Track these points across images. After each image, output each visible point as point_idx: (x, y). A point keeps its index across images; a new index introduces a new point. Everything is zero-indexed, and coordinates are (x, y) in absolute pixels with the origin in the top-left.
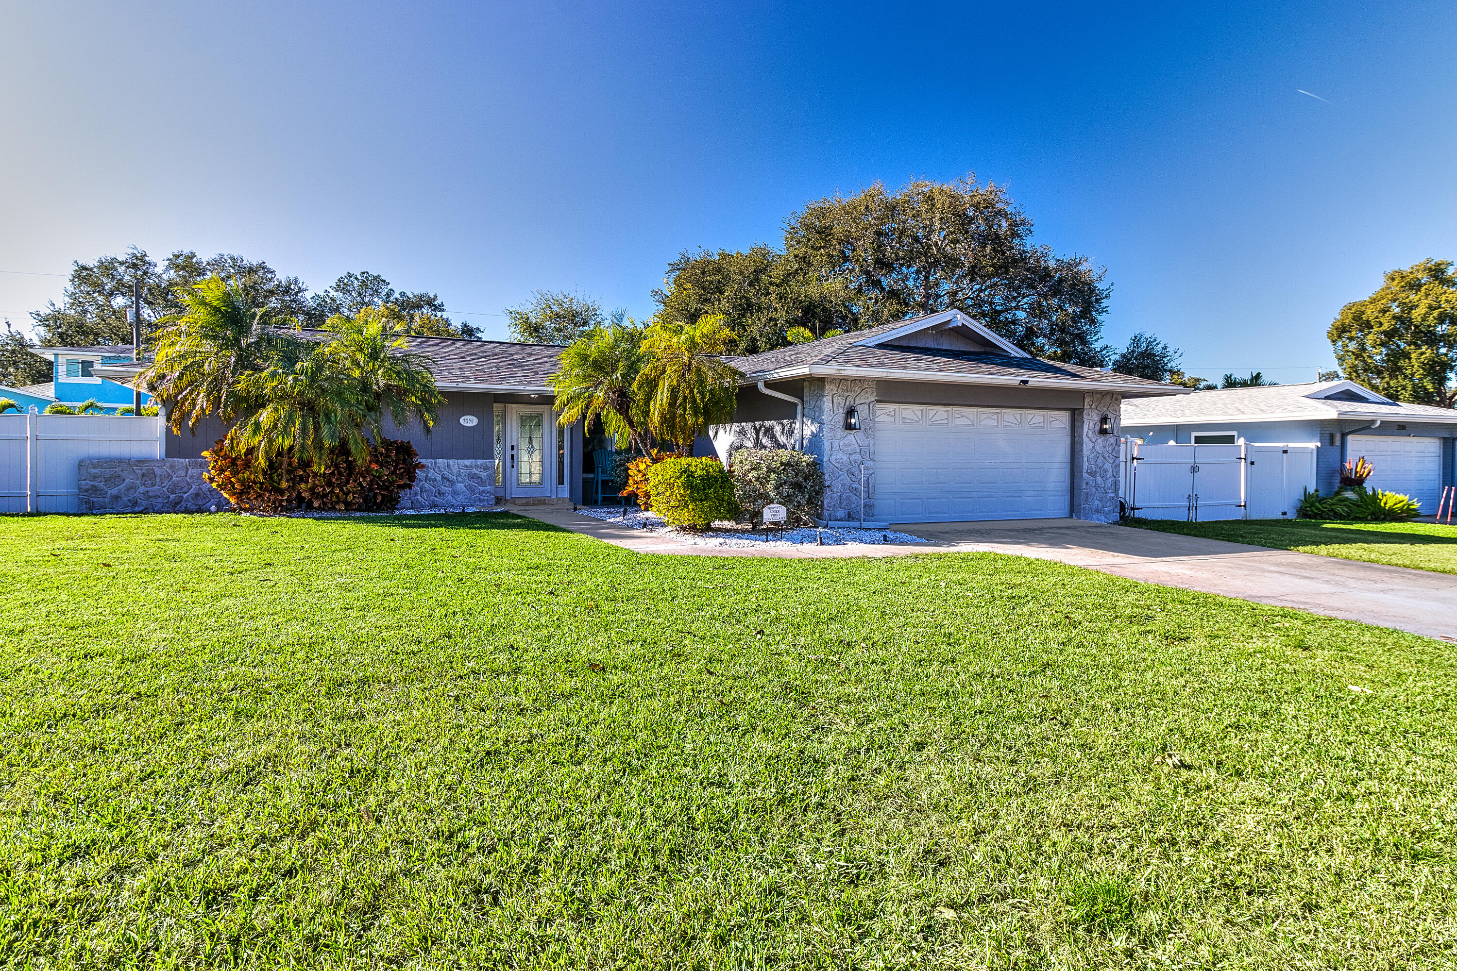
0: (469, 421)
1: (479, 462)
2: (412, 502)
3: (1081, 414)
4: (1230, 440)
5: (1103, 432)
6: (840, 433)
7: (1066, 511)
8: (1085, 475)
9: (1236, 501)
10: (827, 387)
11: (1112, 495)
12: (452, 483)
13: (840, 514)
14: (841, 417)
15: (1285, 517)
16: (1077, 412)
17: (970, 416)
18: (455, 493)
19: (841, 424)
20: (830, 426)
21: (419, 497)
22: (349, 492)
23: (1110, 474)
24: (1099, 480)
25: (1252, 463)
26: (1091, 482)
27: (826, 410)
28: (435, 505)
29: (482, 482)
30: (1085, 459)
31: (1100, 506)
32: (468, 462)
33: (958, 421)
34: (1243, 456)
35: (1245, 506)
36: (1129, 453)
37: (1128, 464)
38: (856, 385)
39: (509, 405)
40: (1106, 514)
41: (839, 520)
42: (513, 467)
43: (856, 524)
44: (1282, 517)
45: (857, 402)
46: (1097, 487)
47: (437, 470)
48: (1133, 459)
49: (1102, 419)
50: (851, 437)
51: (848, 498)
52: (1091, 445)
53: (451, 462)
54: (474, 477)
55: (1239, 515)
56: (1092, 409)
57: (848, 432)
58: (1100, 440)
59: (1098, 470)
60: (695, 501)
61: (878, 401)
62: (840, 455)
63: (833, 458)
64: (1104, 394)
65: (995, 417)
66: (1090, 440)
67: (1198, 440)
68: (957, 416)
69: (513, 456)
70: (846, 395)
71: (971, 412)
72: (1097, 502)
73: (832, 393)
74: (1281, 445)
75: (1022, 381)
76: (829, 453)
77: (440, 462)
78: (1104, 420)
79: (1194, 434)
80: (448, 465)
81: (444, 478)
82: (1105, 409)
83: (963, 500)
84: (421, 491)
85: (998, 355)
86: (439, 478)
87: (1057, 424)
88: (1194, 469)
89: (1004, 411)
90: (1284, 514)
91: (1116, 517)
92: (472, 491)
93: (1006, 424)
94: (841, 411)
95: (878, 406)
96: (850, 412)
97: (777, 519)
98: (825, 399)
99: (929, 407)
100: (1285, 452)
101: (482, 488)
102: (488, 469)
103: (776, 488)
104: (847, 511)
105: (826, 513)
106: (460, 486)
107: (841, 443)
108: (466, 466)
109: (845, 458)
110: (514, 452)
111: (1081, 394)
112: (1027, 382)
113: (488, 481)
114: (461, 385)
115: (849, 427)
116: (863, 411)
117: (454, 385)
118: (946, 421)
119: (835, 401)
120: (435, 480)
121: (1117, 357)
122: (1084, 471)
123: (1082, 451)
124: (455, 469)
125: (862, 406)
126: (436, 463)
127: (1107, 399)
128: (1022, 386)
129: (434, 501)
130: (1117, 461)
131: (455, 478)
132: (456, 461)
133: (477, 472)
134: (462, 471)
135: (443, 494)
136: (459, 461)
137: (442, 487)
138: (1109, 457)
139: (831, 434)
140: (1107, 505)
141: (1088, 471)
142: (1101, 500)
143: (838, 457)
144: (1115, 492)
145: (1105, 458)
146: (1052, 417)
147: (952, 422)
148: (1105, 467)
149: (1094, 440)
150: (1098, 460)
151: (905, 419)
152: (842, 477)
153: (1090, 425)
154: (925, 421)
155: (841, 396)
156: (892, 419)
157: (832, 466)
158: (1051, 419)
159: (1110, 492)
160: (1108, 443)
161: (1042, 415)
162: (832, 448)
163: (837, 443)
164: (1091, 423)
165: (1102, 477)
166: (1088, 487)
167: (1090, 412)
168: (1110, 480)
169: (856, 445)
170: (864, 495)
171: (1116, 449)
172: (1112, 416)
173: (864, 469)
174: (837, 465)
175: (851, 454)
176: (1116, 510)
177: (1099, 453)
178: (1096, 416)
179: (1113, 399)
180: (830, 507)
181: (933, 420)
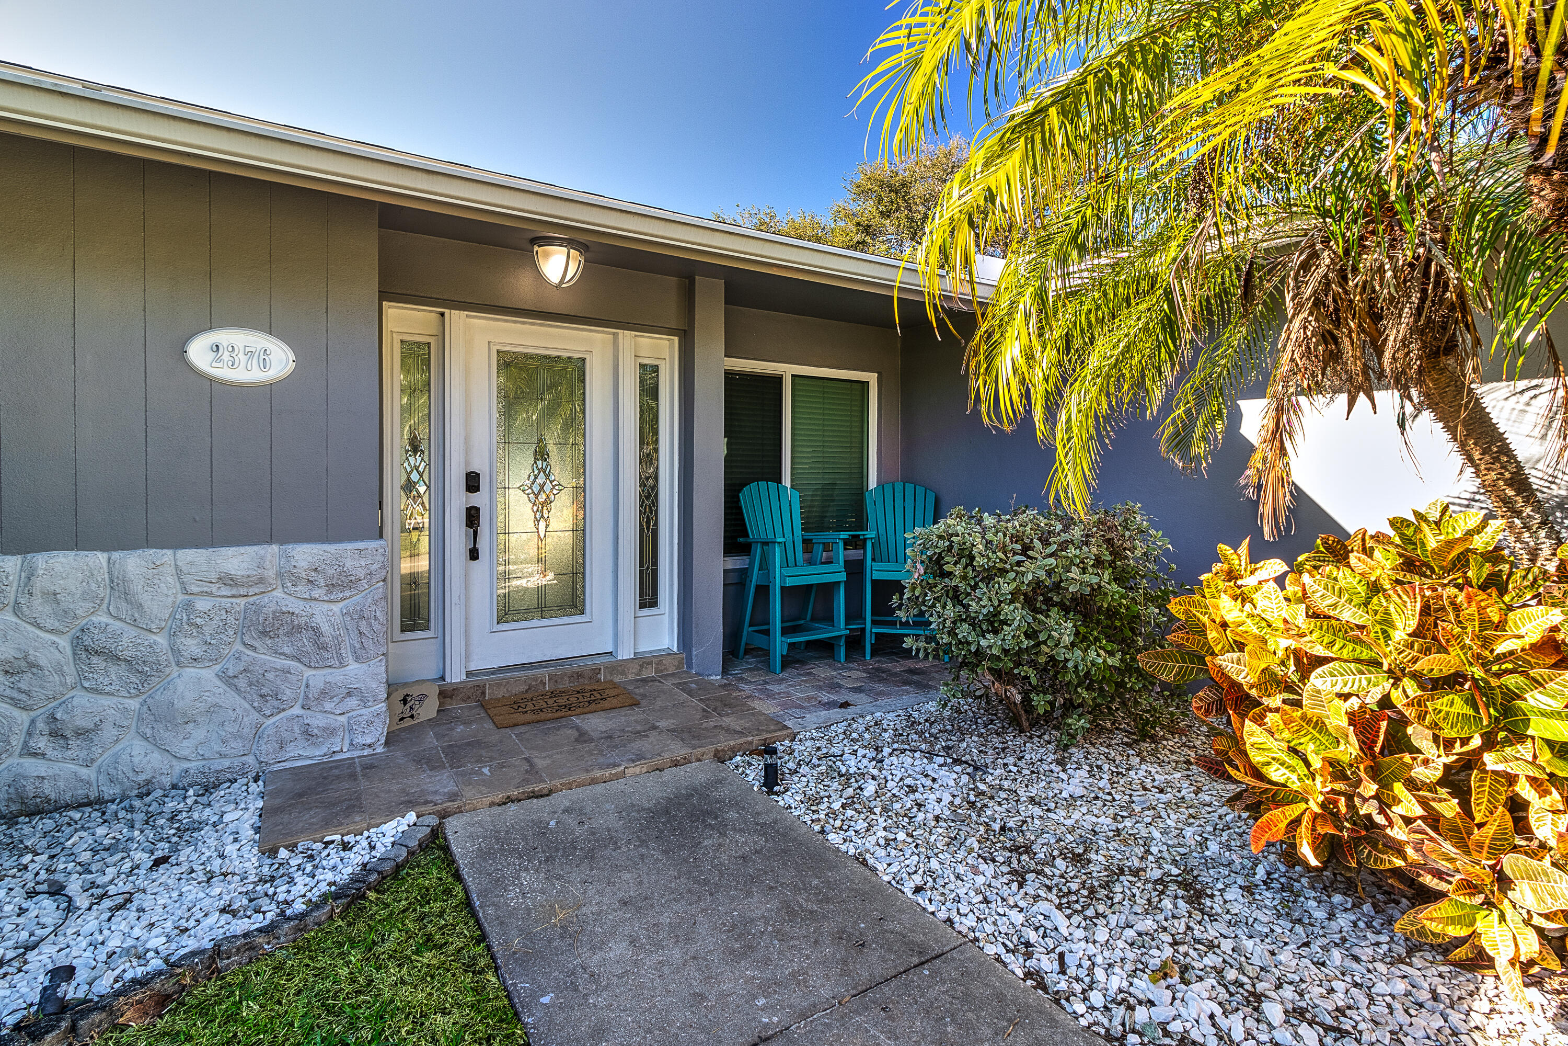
0: (242, 356)
1: (306, 553)
12: (142, 671)
29: (320, 652)
32: (234, 560)
39: (457, 318)
42: (474, 554)
47: (39, 607)
53: (132, 561)
54: (272, 626)
69: (472, 517)
77: (61, 564)
80: (117, 584)
81: (84, 649)
86: (52, 650)
92: (265, 696)
101: (317, 678)
102: (352, 583)
106: (192, 682)
108: (227, 580)
110: (477, 499)
113: (349, 641)
120: (19, 666)
124: (157, 599)
126: (30, 574)
131: (161, 640)
132: (167, 555)
133: (293, 605)
134: (202, 604)
135: (80, 733)
136: (187, 556)
137: (81, 700)
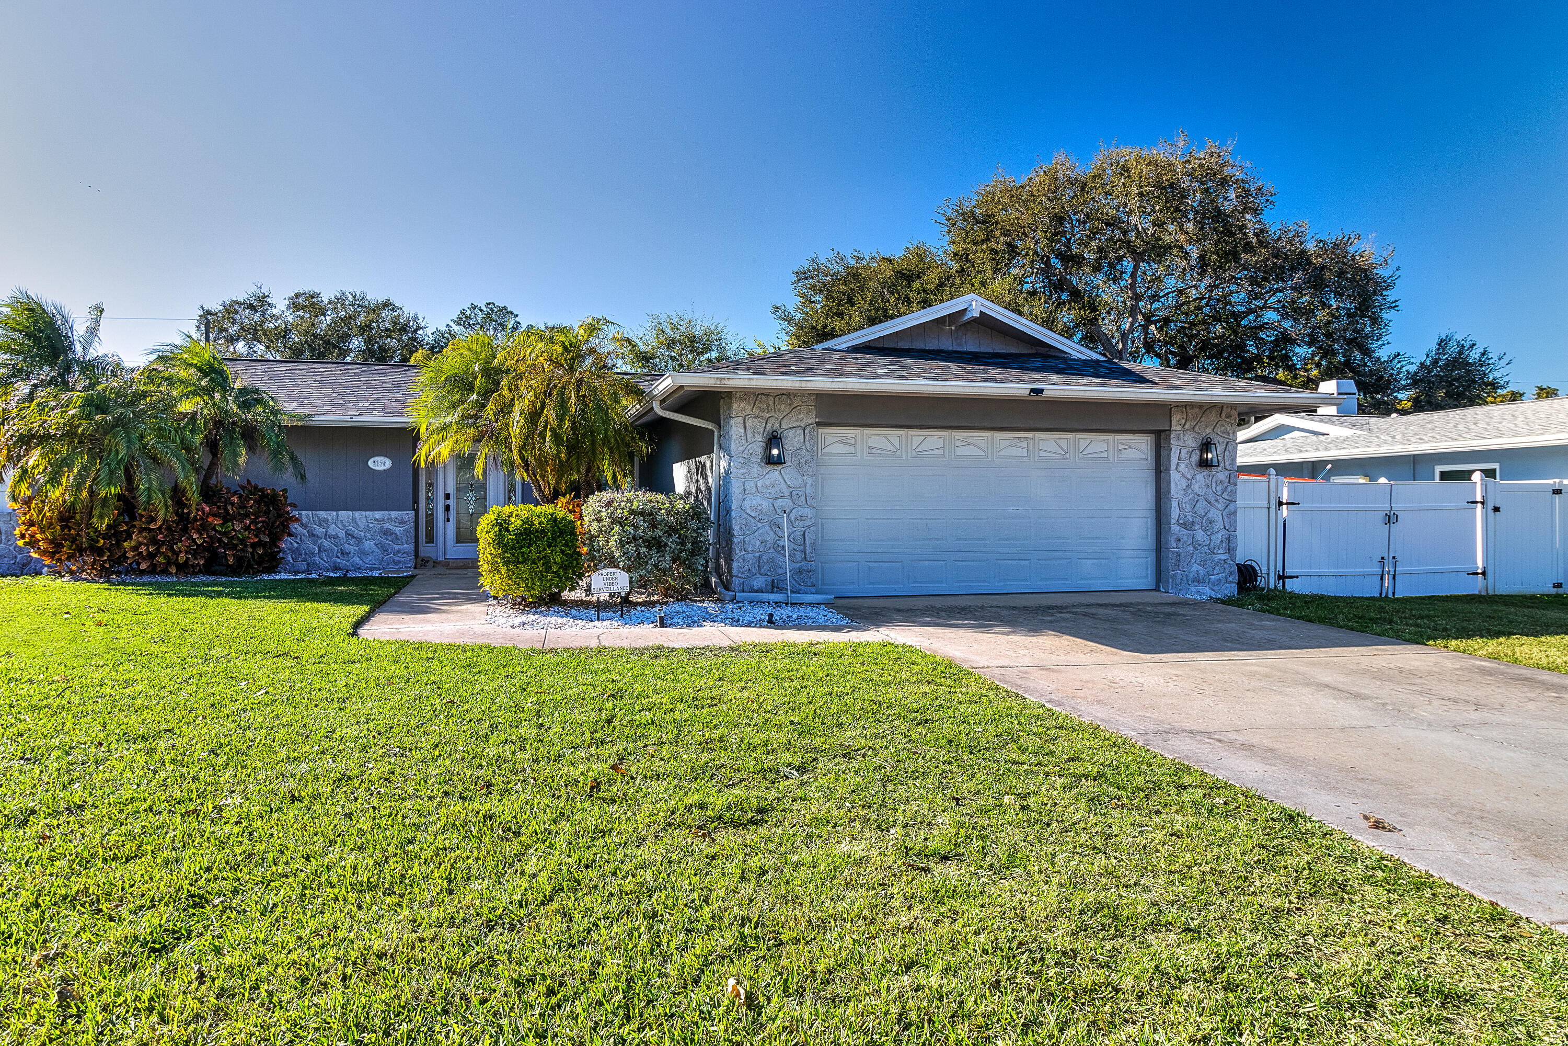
0: (380, 464)
1: (394, 514)
2: (308, 564)
3: (1168, 439)
4: (1465, 476)
5: (1204, 464)
6: (757, 469)
7: (1149, 582)
8: (1175, 528)
9: (1469, 567)
10: (735, 406)
11: (1223, 557)
12: (359, 541)
13: (759, 582)
14: (757, 446)
15: (1560, 591)
16: (1163, 436)
17: (982, 444)
18: (363, 553)
19: (758, 458)
20: (741, 460)
21: (317, 558)
22: (180, 552)
23: (1219, 525)
24: (1200, 534)
25: (1497, 509)
26: (1185, 538)
27: (734, 437)
28: (336, 568)
29: (397, 540)
30: (1174, 504)
31: (1202, 573)
32: (378, 515)
33: (960, 451)
34: (1479, 499)
35: (1484, 573)
36: (1273, 495)
37: (1273, 511)
38: (780, 402)
40: (1213, 585)
41: (756, 591)
42: (448, 520)
43: (780, 597)
44: (1554, 591)
45: (784, 426)
46: (1195, 544)
47: (339, 524)
48: (1281, 504)
49: (1203, 445)
50: (774, 475)
51: (772, 560)
52: (1184, 483)
53: (357, 514)
54: (386, 533)
55: (1476, 586)
56: (1184, 431)
57: (769, 467)
58: (1201, 476)
59: (1198, 520)
60: (507, 563)
61: (818, 424)
62: (757, 501)
63: (746, 505)
64: (1204, 408)
65: (1025, 444)
66: (1183, 475)
67: (1445, 476)
68: (958, 443)
69: (447, 507)
70: (766, 415)
71: (982, 438)
72: (1195, 567)
73: (744, 414)
74: (1551, 482)
75: (1032, 390)
76: (740, 497)
77: (344, 514)
78: (1206, 446)
79: (1439, 469)
80: (354, 519)
81: (347, 534)
82: (1208, 431)
83: (970, 563)
84: (320, 551)
85: (1046, 357)
86: (342, 534)
87: (1132, 453)
88: (1390, 519)
89: (1038, 435)
90: (1558, 585)
91: (1231, 589)
92: (385, 551)
93: (1042, 454)
94: (759, 438)
95: (822, 431)
96: (773, 439)
97: (614, 589)
98: (732, 422)
99: (912, 432)
100: (1558, 492)
101: (396, 547)
102: (405, 523)
103: (621, 544)
104: (769, 579)
105: (736, 581)
106: (369, 545)
107: (759, 484)
108: (376, 520)
109: (765, 504)
110: (450, 502)
111: (1165, 409)
112: (1041, 391)
113: (405, 538)
114: (355, 418)
115: (770, 461)
116: (793, 440)
117: (348, 418)
118: (940, 452)
119: (749, 423)
120: (336, 537)
121: (1413, 369)
122: (1173, 521)
123: (1169, 492)
124: (362, 524)
125: (792, 432)
126: (338, 515)
127: (1212, 416)
128: (1034, 398)
129: (335, 563)
130: (1231, 507)
131: (362, 534)
132: (363, 513)
133: (391, 527)
134: (371, 525)
135: (347, 554)
136: (368, 513)
137: (347, 546)
138: (1217, 500)
139: (742, 471)
140: (1215, 572)
141: (1181, 521)
142: (1204, 564)
143: (754, 502)
144: (1229, 553)
145: (1210, 503)
146: (1123, 444)
147: (950, 452)
148: (1210, 515)
149: (1189, 476)
150: (1197, 505)
151: (872, 448)
152: (761, 531)
153: (1183, 454)
154: (907, 452)
155: (758, 417)
156: (852, 449)
157: (745, 515)
158: (1121, 447)
159: (1221, 551)
160: (1214, 481)
161: (1105, 441)
162: (745, 490)
163: (752, 484)
164: (1184, 452)
165: (1205, 531)
166: (1180, 545)
167: (1181, 436)
168: (1220, 535)
169: (784, 487)
170: (799, 556)
171: (1229, 489)
172: (1221, 440)
173: (796, 519)
174: (753, 514)
175: (776, 499)
176: (1231, 579)
177: (1199, 495)
178: (1191, 441)
179: (1223, 415)
180: (743, 573)
181: (919, 449)
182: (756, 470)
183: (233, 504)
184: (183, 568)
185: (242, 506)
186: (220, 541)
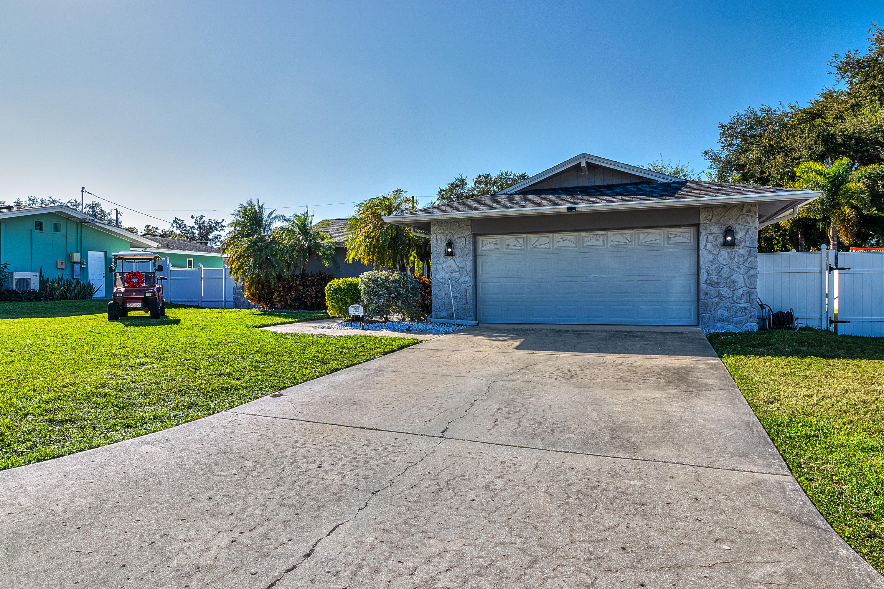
3: (700, 229)
5: (727, 244)
7: (692, 320)
8: (703, 286)
10: (432, 228)
13: (444, 314)
14: (443, 249)
17: (573, 239)
19: (443, 256)
20: (435, 255)
23: (741, 283)
24: (724, 290)
26: (711, 293)
27: (433, 244)
30: (703, 271)
31: (726, 315)
33: (559, 245)
36: (824, 263)
37: (824, 274)
40: (736, 324)
41: (443, 318)
43: (451, 321)
45: (455, 237)
46: (721, 297)
48: (831, 269)
49: (725, 232)
50: (450, 261)
52: (711, 257)
56: (710, 224)
57: (449, 258)
58: (725, 253)
59: (723, 280)
62: (443, 274)
63: (438, 276)
64: (726, 207)
65: (601, 238)
66: (710, 252)
68: (558, 240)
70: (447, 232)
71: (573, 236)
73: (436, 232)
75: (569, 209)
76: (435, 272)
78: (728, 232)
82: (731, 222)
87: (678, 240)
89: (610, 232)
93: (612, 243)
94: (443, 244)
96: (450, 244)
97: (357, 314)
98: (431, 237)
99: (530, 235)
104: (449, 313)
105: (433, 313)
107: (444, 266)
109: (447, 276)
111: (696, 210)
112: (574, 208)
115: (448, 254)
116: (459, 243)
118: (548, 245)
119: (438, 237)
125: (459, 240)
127: (735, 212)
130: (752, 272)
138: (739, 268)
139: (436, 260)
140: (738, 315)
141: (708, 282)
142: (728, 309)
143: (441, 275)
144: (749, 302)
145: (733, 269)
146: (671, 234)
147: (553, 245)
148: (732, 278)
149: (715, 252)
150: (722, 272)
151: (508, 245)
152: (445, 289)
153: (709, 238)
154: (527, 246)
155: (443, 233)
156: (498, 247)
157: (438, 282)
158: (670, 236)
159: (743, 301)
160: (736, 255)
161: (658, 233)
162: (437, 269)
163: (441, 266)
164: (710, 238)
165: (729, 288)
166: (708, 297)
167: (708, 227)
168: (741, 291)
169: (456, 267)
170: (464, 302)
171: (750, 260)
172: (742, 227)
173: (462, 283)
174: (441, 281)
175: (452, 273)
176: (751, 320)
177: (723, 265)
178: (717, 230)
179: (744, 211)
180: (437, 309)
181: (535, 244)
182: (442, 259)
183: (309, 281)
184: (291, 306)
185: (312, 281)
186: (302, 296)
